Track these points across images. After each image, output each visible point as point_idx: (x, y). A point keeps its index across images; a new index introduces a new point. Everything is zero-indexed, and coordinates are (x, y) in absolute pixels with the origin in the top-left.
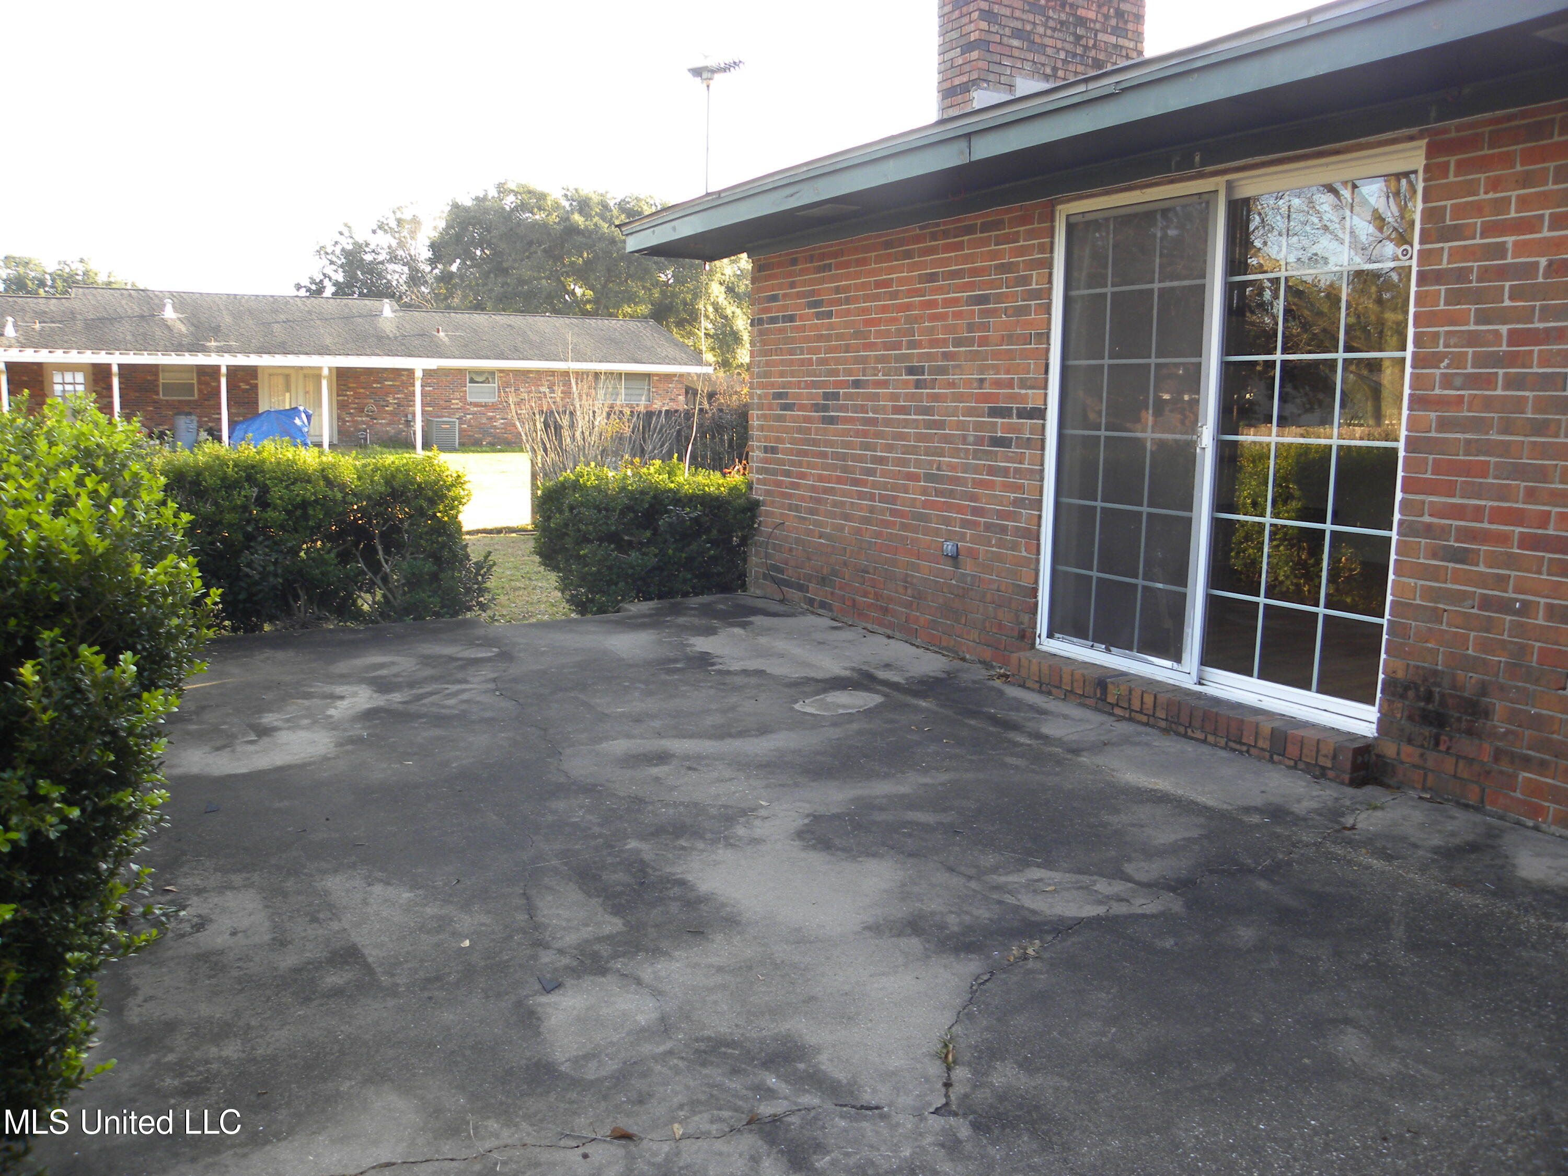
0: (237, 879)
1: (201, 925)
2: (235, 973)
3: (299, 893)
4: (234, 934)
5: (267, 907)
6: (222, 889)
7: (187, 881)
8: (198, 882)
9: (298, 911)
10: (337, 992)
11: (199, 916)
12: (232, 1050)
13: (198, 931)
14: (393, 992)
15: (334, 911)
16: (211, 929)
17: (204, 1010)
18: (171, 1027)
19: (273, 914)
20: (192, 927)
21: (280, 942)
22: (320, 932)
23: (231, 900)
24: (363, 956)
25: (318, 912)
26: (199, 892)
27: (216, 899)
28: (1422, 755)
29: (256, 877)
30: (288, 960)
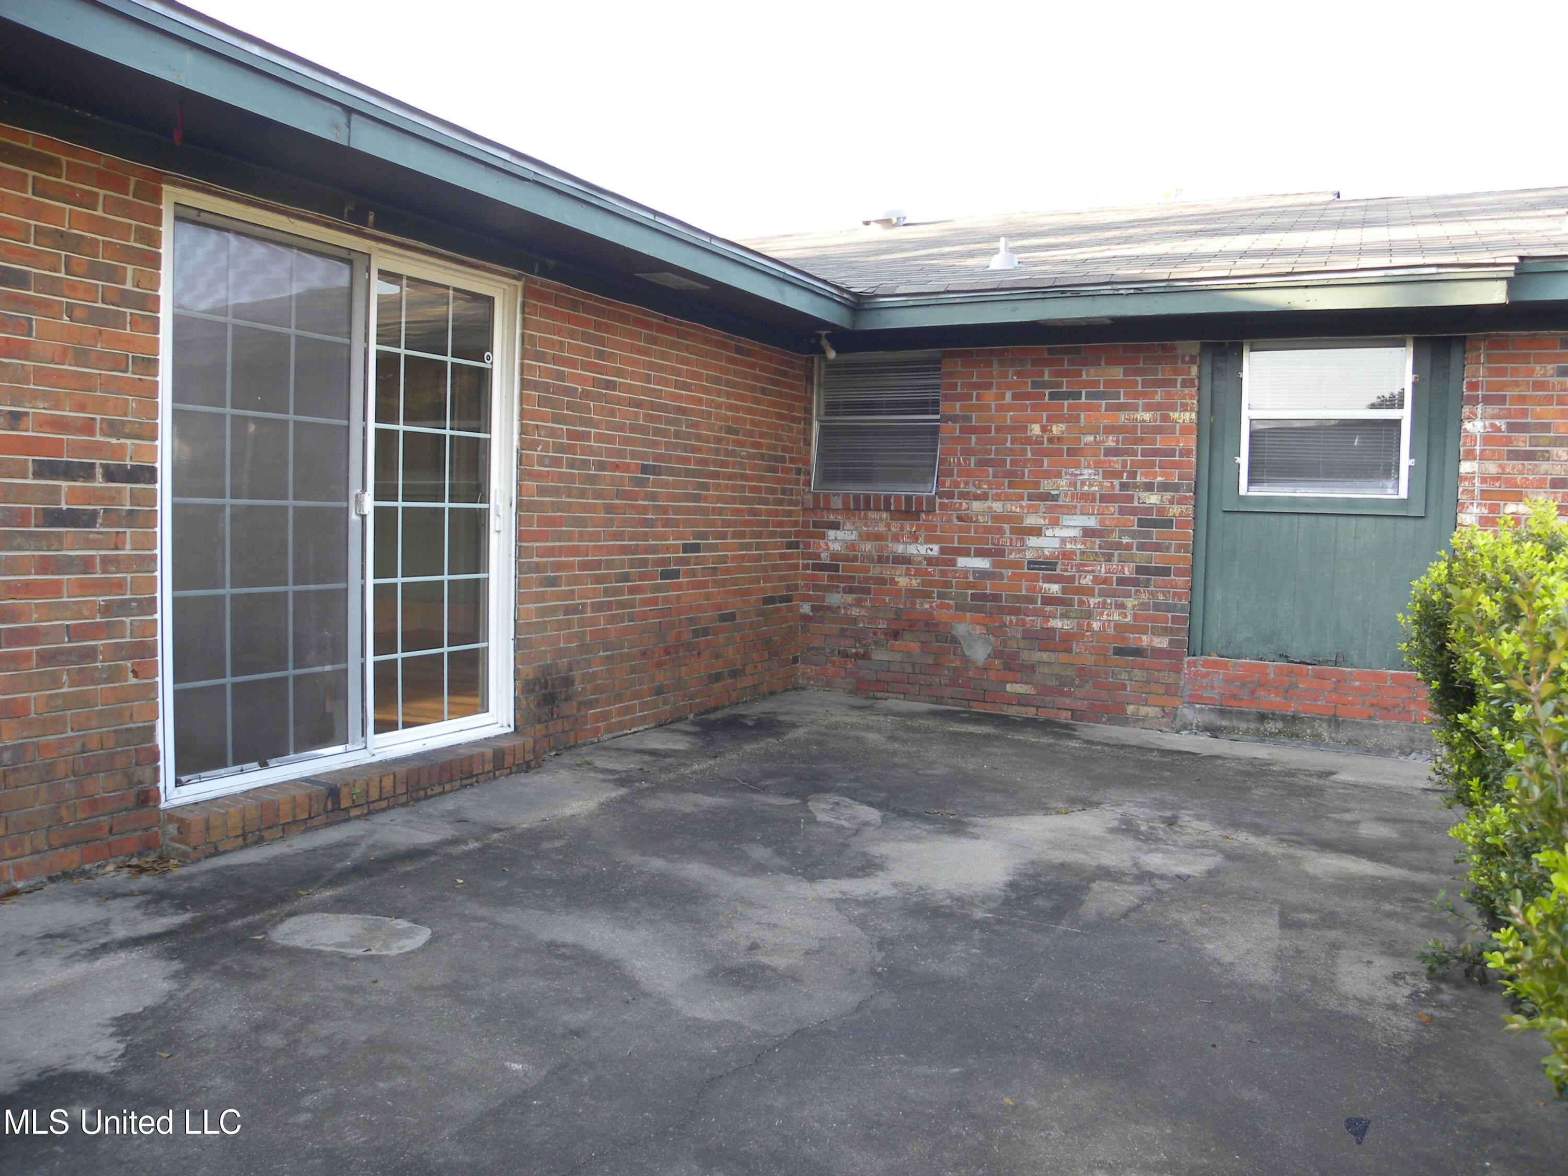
0: (1352, 1008)
1: (1397, 977)
2: (1375, 938)
3: (1300, 976)
4: (1370, 963)
5: (1334, 974)
6: (1369, 1002)
7: (1405, 1022)
8: (1394, 1018)
9: (1308, 963)
10: (1310, 911)
11: (1396, 985)
12: (1387, 907)
13: (1399, 974)
14: (1276, 901)
15: (1280, 955)
16: (1389, 971)
17: (1402, 927)
18: (1423, 926)
19: (1331, 967)
20: (1404, 978)
21: (1335, 946)
22: (1300, 943)
23: (1363, 990)
24: (1280, 921)
25: (1293, 957)
26: (1393, 1007)
27: (1380, 995)
28: (547, 727)
29: (1333, 1004)
30: (1333, 935)
